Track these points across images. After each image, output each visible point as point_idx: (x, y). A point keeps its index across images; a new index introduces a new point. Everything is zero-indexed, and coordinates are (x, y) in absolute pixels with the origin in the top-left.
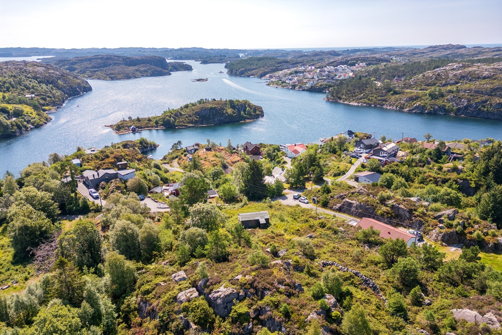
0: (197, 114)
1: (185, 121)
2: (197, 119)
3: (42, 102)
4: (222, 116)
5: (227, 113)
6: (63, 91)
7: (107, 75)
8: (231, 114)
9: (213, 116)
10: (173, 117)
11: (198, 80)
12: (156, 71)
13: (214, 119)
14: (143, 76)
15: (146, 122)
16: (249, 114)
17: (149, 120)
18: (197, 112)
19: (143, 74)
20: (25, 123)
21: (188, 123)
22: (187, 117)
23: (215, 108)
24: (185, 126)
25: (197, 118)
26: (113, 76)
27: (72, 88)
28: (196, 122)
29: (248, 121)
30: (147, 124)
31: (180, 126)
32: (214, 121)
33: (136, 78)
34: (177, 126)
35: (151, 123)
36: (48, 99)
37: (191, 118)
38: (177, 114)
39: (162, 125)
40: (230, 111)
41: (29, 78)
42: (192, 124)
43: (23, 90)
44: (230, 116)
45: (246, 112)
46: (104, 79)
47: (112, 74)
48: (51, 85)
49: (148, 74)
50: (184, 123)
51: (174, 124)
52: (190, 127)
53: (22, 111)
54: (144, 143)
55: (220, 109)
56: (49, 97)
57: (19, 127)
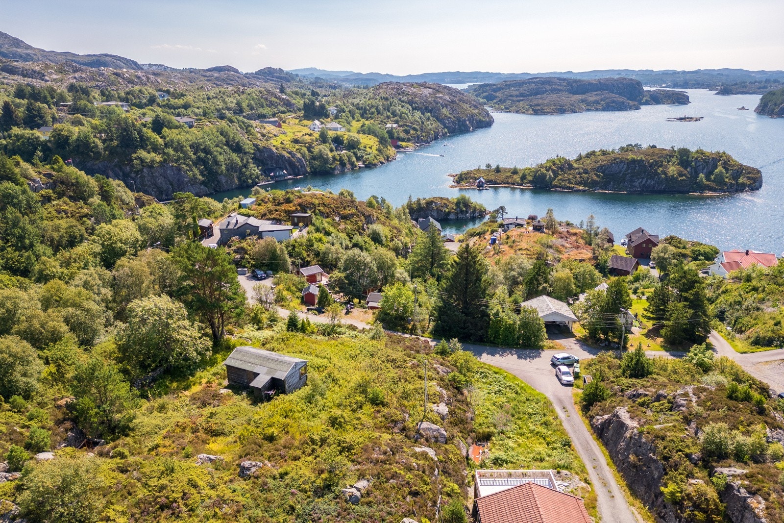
0: (600, 168)
1: (573, 181)
2: (598, 179)
3: (402, 135)
4: (652, 178)
5: (665, 173)
6: (444, 124)
7: (531, 106)
8: (673, 176)
9: (632, 176)
10: (554, 171)
11: (681, 119)
12: (613, 102)
13: (632, 181)
14: (588, 110)
15: (509, 174)
16: (720, 181)
17: (515, 172)
18: (602, 166)
19: (589, 107)
20: (354, 159)
21: (577, 184)
22: (579, 173)
23: (642, 160)
24: (570, 188)
25: (598, 176)
26: (539, 108)
27: (459, 121)
28: (594, 184)
29: (708, 193)
30: (507, 177)
31: (560, 187)
32: (632, 186)
33: (575, 112)
34: (555, 186)
35: (515, 177)
36: (412, 132)
37: (586, 175)
38: (562, 166)
39: (530, 182)
40: (673, 170)
41: (403, 102)
42: (585, 186)
43: (388, 117)
44: (672, 179)
45: (712, 177)
46: (523, 113)
47: (539, 105)
48: (429, 114)
49: (600, 107)
50: (570, 183)
51: (551, 183)
52: (579, 191)
53: (358, 143)
54: (461, 206)
55: (651, 165)
56: (415, 129)
57: (343, 164)
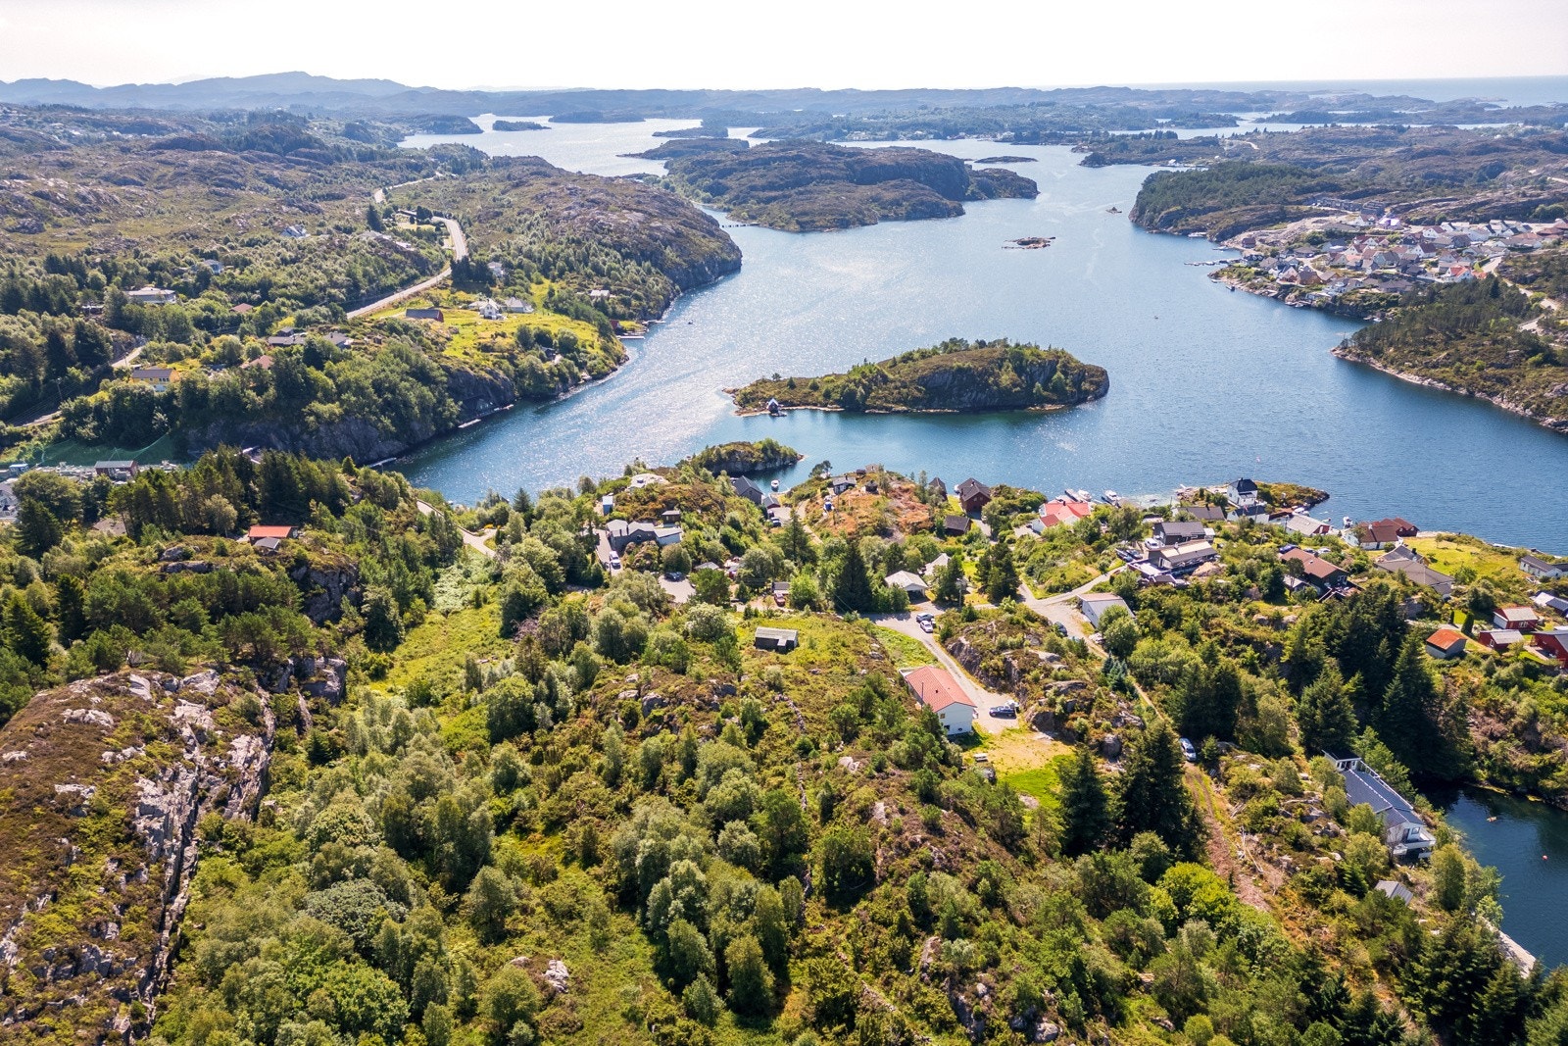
0: (921, 381)
1: (890, 398)
2: (919, 395)
3: (621, 309)
4: (983, 391)
5: (996, 383)
6: (672, 277)
7: (793, 215)
8: (1006, 387)
9: (959, 389)
10: (864, 386)
11: (1023, 243)
12: (922, 203)
13: (960, 396)
14: (885, 218)
15: (807, 390)
16: (1058, 389)
17: (815, 387)
18: (922, 378)
19: (886, 212)
20: (576, 369)
21: (896, 403)
22: (896, 388)
23: (969, 369)
24: (887, 409)
25: (919, 391)
26: (806, 219)
27: (694, 267)
28: (915, 402)
29: (1048, 407)
30: (806, 395)
31: (875, 408)
32: (961, 402)
33: (863, 224)
34: (868, 407)
35: (816, 394)
36: (634, 302)
37: (905, 390)
38: (874, 378)
39: (837, 402)
40: (1006, 378)
41: (605, 245)
42: (905, 405)
43: (589, 276)
44: (1004, 391)
45: (1051, 385)
46: (782, 228)
47: (805, 214)
48: (647, 264)
49: (902, 211)
50: (886, 401)
51: (863, 403)
52: (899, 412)
53: (575, 341)
54: (769, 452)
55: (981, 374)
56: (637, 297)
57: (563, 378)
